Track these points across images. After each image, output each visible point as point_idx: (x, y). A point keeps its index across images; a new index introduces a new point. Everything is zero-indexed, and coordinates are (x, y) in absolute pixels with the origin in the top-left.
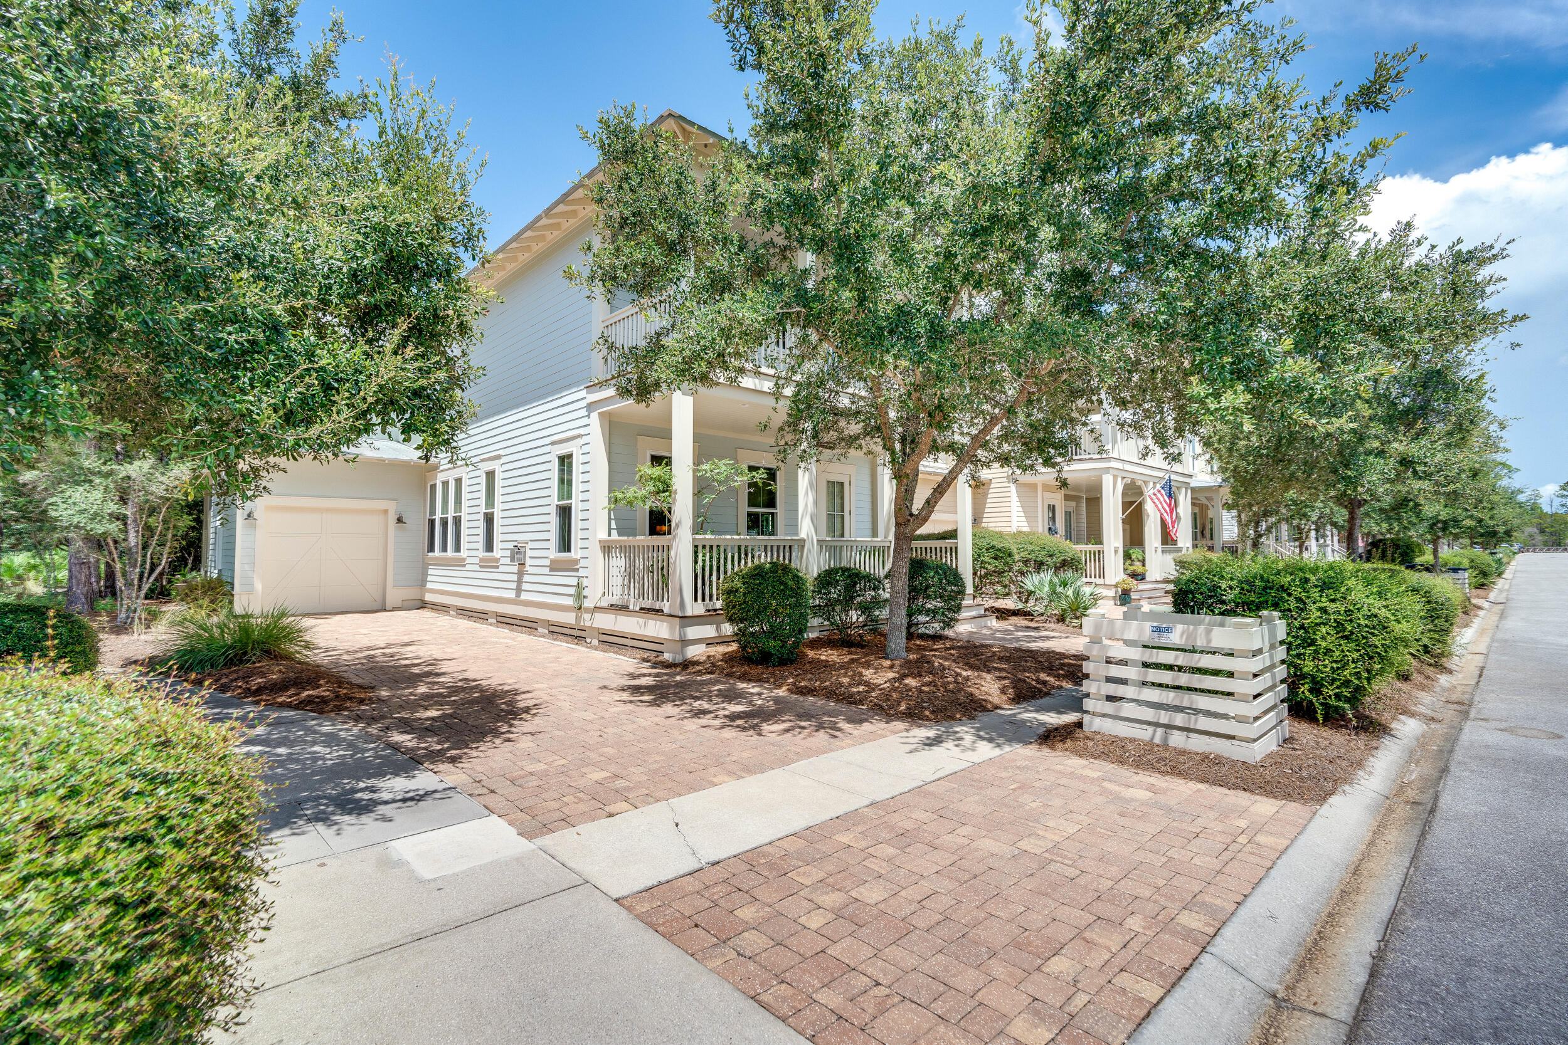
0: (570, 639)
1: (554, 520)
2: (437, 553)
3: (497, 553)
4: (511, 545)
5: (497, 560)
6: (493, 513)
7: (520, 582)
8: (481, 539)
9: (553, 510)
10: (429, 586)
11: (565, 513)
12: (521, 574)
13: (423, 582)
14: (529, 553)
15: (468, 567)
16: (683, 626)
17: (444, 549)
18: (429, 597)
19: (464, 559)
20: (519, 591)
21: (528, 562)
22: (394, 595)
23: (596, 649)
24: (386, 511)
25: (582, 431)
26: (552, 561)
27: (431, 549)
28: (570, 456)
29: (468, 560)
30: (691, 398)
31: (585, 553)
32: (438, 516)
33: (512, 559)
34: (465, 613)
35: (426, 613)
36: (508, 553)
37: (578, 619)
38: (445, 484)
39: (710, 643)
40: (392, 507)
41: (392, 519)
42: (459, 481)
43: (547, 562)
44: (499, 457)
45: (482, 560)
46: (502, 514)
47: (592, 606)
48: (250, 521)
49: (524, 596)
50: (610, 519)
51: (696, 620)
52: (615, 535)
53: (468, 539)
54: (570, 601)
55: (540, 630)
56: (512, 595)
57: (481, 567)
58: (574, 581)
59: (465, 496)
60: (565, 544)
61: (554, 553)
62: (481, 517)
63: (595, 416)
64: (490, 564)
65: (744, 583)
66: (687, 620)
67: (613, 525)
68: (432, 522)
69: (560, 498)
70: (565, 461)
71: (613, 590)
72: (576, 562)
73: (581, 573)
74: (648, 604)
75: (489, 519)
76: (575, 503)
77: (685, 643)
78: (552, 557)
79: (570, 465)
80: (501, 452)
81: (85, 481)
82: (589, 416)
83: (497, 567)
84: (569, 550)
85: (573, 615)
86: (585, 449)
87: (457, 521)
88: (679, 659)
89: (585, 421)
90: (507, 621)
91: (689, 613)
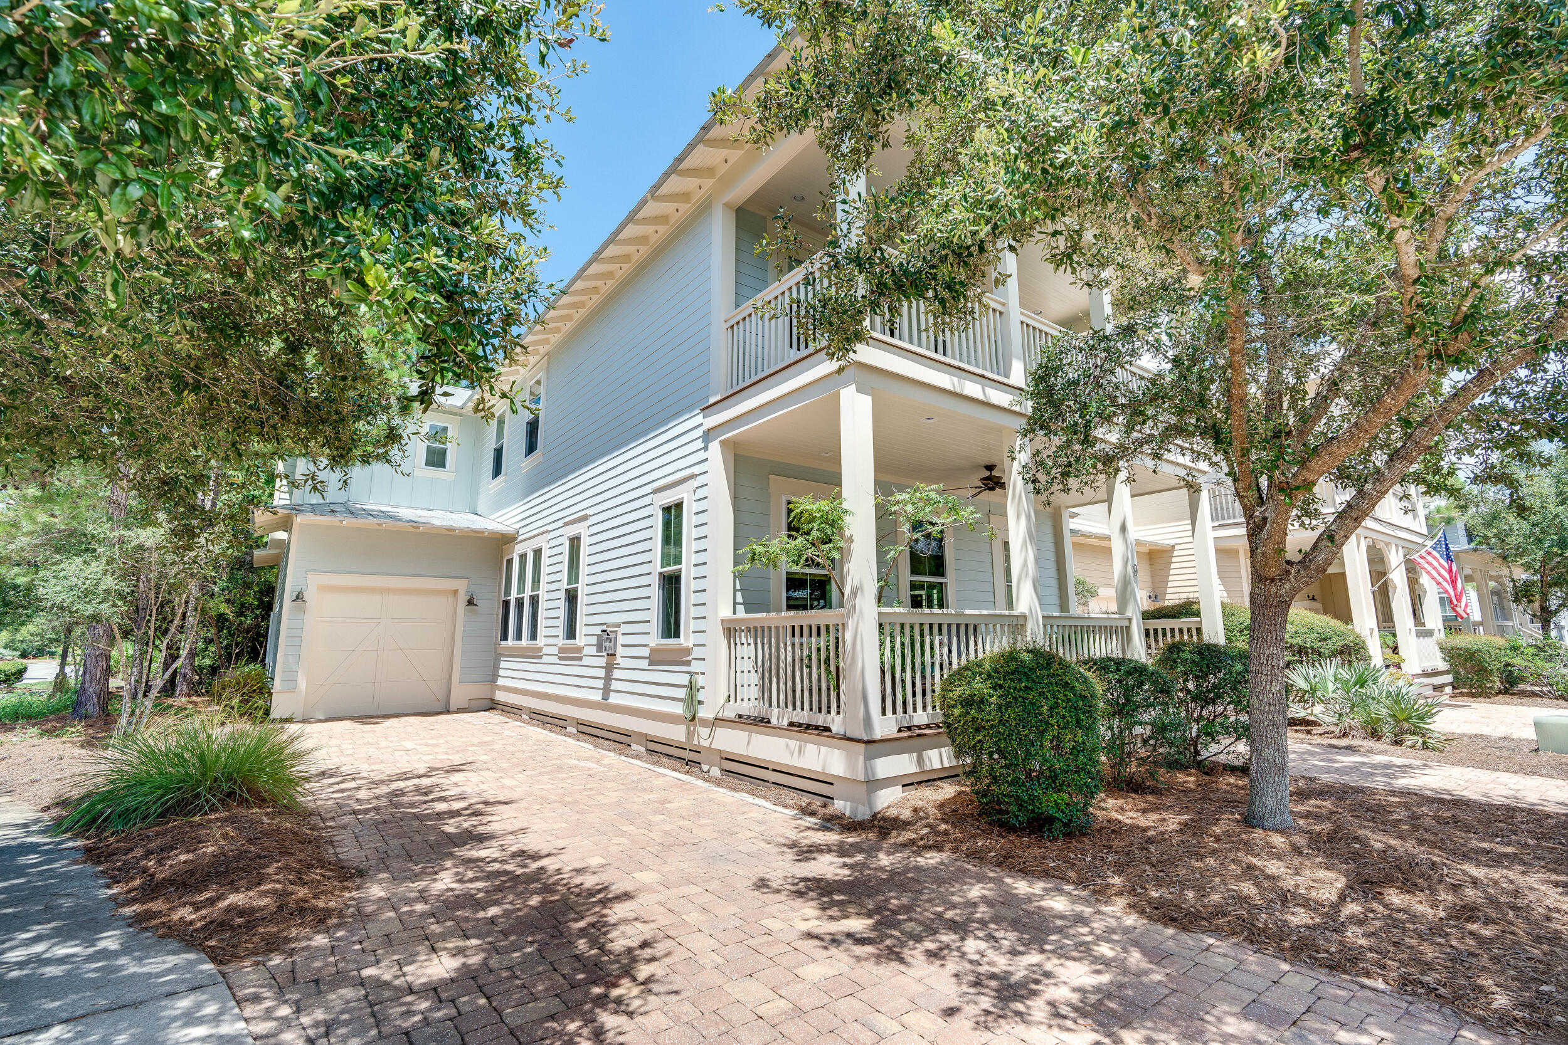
0: (677, 763)
1: (655, 593)
2: (511, 642)
3: (580, 641)
4: (597, 630)
5: (579, 650)
6: (576, 589)
7: (608, 679)
8: (561, 623)
9: (655, 581)
10: (501, 682)
11: (671, 584)
12: (610, 668)
13: (494, 677)
14: (621, 640)
15: (545, 659)
16: (869, 758)
17: (519, 637)
18: (500, 696)
19: (540, 649)
20: (607, 691)
21: (620, 651)
22: (460, 694)
23: (718, 784)
24: (456, 592)
25: (696, 470)
26: (652, 651)
27: (505, 637)
28: (679, 506)
29: (546, 650)
30: (869, 398)
31: (700, 639)
32: (512, 598)
33: (599, 647)
34: (540, 718)
35: (494, 717)
36: (594, 640)
37: (689, 734)
38: (523, 557)
39: (910, 783)
40: (462, 586)
41: (462, 599)
42: (538, 552)
43: (645, 652)
44: (585, 518)
45: (561, 650)
46: (588, 590)
47: (711, 716)
48: (299, 602)
49: (614, 699)
50: (735, 590)
51: (887, 746)
52: (741, 613)
53: (545, 623)
54: (678, 709)
55: (634, 746)
56: (597, 696)
57: (560, 658)
58: (684, 680)
59: (544, 570)
60: (671, 626)
61: (655, 640)
62: (562, 595)
63: (715, 446)
64: (571, 655)
65: (994, 688)
66: (873, 746)
67: (740, 599)
68: (506, 604)
69: (665, 562)
70: (673, 513)
71: (743, 693)
72: (688, 651)
73: (695, 667)
74: (803, 717)
75: (572, 597)
76: (687, 569)
77: (874, 784)
78: (652, 645)
79: (679, 515)
80: (589, 512)
81: (87, 550)
82: (706, 448)
83: (580, 659)
84: (677, 635)
85: (684, 728)
86: (701, 493)
87: (534, 600)
88: (863, 814)
89: (702, 455)
90: (589, 732)
91: (878, 735)
